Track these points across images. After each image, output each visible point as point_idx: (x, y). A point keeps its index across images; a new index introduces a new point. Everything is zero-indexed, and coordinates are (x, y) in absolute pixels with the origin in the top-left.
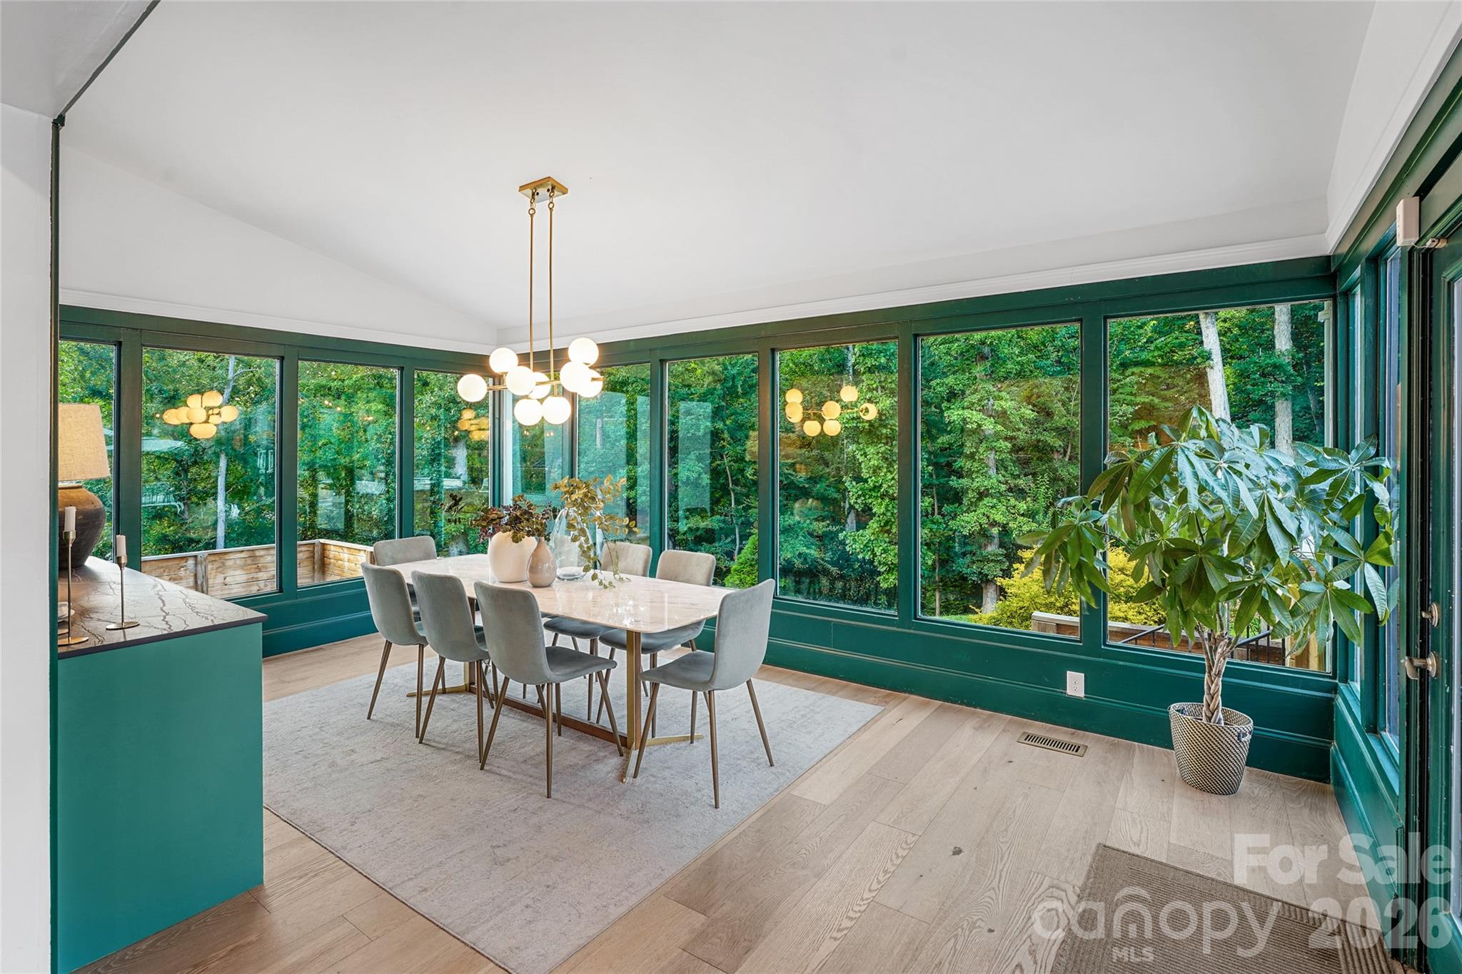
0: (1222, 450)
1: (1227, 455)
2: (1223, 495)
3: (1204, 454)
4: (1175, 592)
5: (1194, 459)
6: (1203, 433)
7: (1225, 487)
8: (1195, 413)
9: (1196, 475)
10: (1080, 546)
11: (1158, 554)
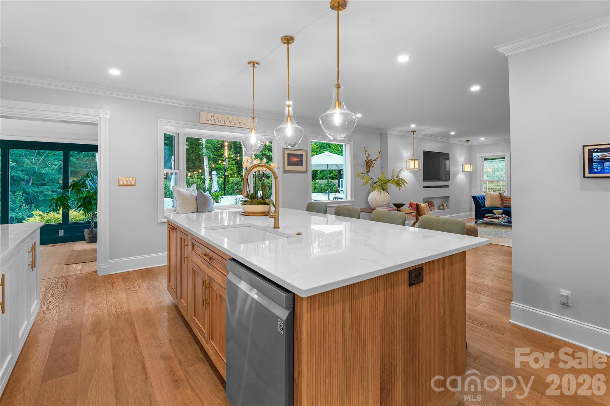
0: (94, 180)
1: (95, 181)
2: (94, 187)
3: (91, 181)
4: (85, 205)
5: (89, 181)
6: (91, 177)
7: (94, 186)
8: (89, 174)
9: (89, 184)
10: (65, 199)
11: (82, 199)
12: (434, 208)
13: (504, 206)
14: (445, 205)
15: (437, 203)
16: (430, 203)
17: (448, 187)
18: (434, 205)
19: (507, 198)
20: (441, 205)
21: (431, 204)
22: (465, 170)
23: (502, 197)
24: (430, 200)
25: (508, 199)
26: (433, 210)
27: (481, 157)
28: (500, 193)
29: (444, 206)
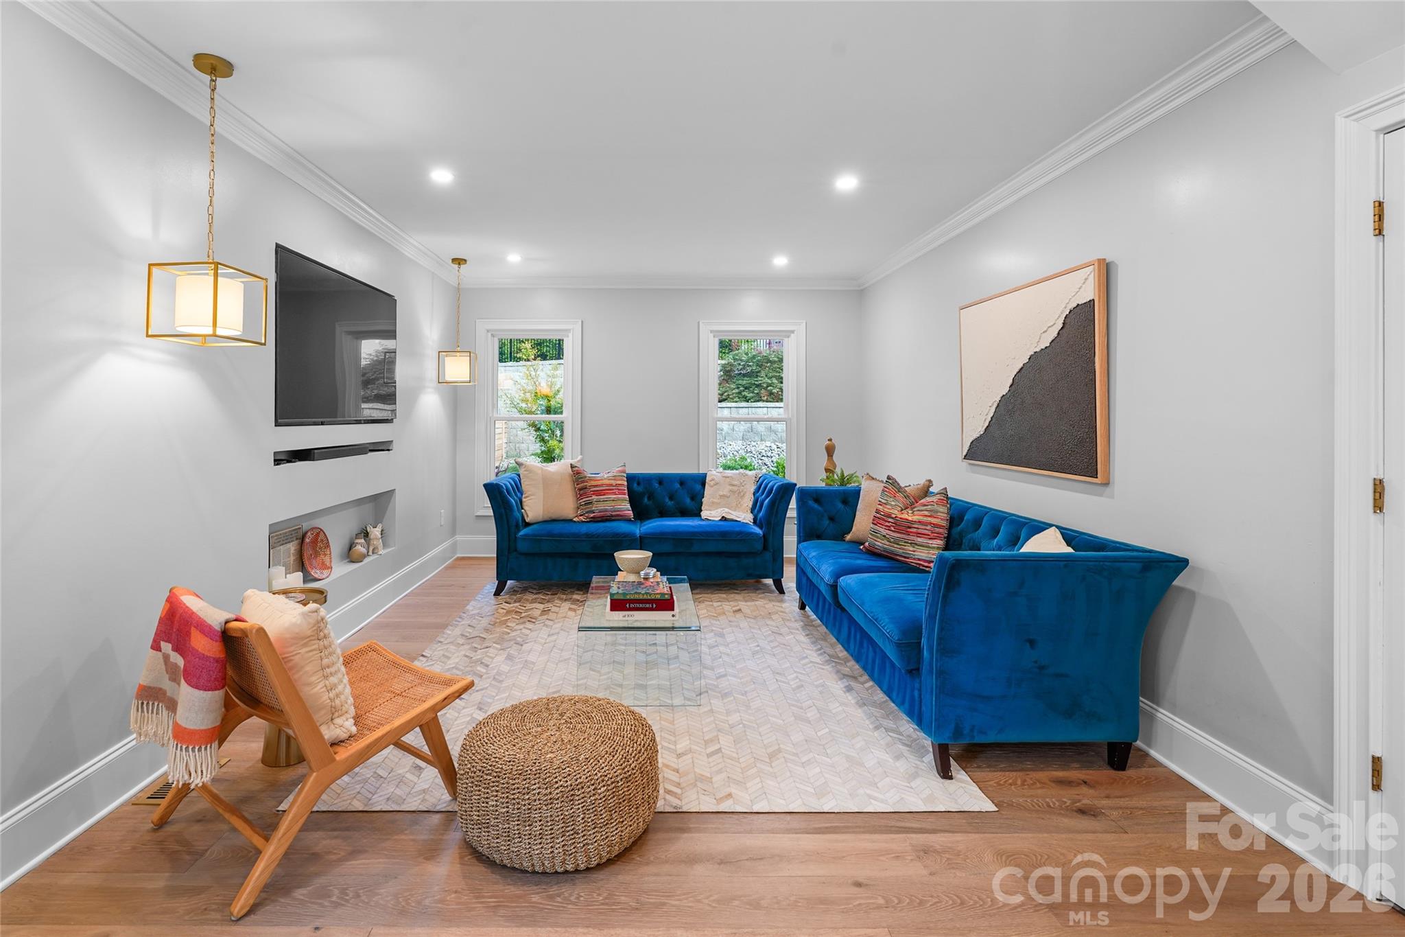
12: (327, 559)
13: (592, 515)
14: (375, 532)
15: (337, 534)
16: (307, 540)
17: (389, 450)
18: (328, 546)
19: (599, 483)
20: (357, 536)
21: (315, 541)
22: (448, 378)
23: (583, 482)
24: (306, 526)
25: (602, 485)
26: (326, 572)
27: (490, 334)
28: (572, 466)
29: (372, 536)
